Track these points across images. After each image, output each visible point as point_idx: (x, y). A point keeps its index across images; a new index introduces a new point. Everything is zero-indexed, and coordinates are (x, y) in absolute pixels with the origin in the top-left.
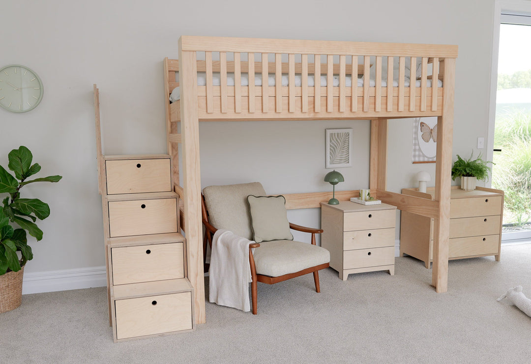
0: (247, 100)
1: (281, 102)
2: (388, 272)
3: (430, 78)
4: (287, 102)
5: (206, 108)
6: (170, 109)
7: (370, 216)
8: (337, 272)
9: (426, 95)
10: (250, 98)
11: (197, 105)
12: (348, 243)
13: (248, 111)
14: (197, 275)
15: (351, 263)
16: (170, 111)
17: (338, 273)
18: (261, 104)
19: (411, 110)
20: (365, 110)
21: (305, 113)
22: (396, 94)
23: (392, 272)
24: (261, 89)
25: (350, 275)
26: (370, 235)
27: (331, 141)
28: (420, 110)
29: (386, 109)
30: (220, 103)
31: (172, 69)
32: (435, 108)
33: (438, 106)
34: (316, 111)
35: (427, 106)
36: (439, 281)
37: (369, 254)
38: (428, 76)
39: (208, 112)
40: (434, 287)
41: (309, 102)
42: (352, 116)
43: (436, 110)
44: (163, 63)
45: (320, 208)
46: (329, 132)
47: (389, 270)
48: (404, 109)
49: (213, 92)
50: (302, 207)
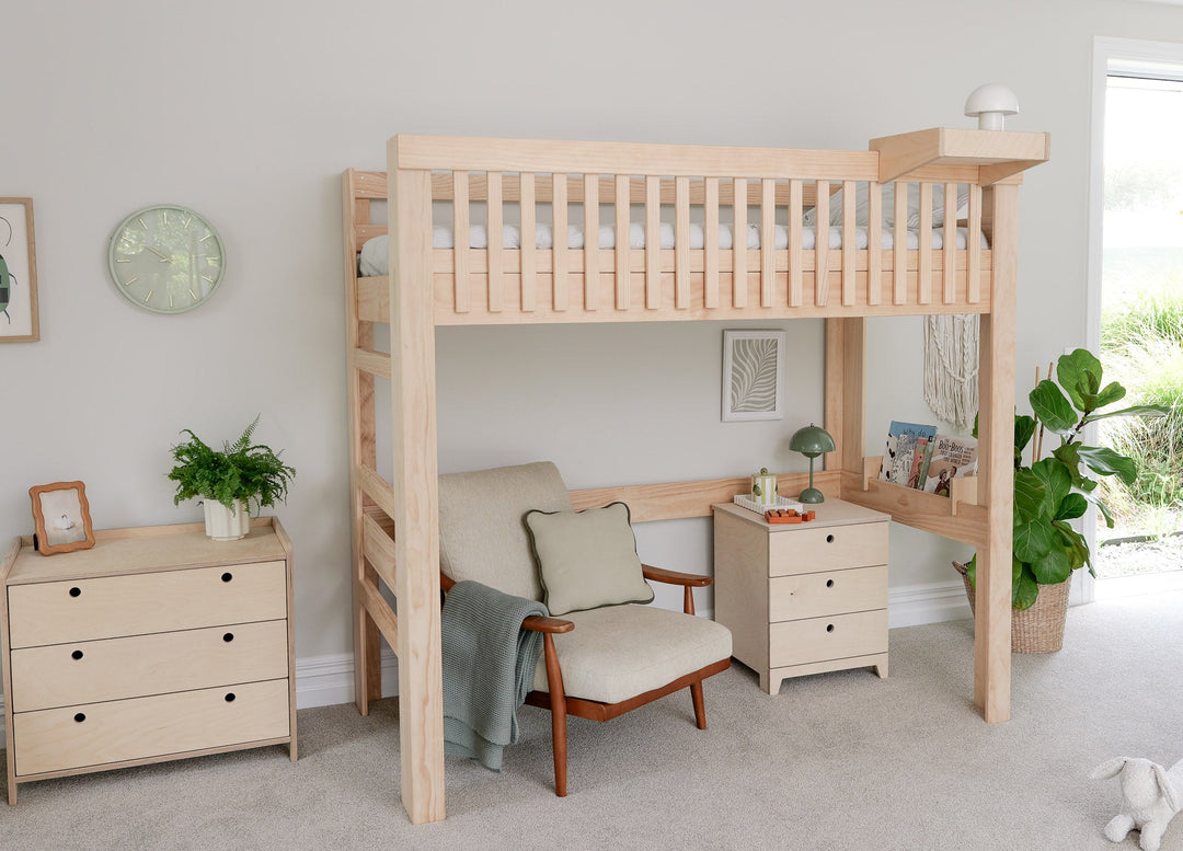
0: (550, 281)
1: (629, 286)
2: (874, 671)
3: (963, 224)
4: (643, 284)
5: (452, 301)
6: (357, 288)
7: (830, 539)
8: (754, 675)
9: (954, 269)
10: (556, 275)
11: (432, 292)
12: (780, 605)
13: (550, 306)
14: (425, 702)
15: (789, 653)
16: (357, 296)
17: (758, 675)
18: (582, 291)
19: (923, 301)
20: (820, 303)
21: (684, 309)
22: (888, 266)
23: (883, 671)
24: (581, 256)
25: (786, 682)
26: (830, 583)
27: (734, 358)
28: (943, 300)
29: (868, 299)
30: (485, 290)
31: (363, 194)
32: (975, 296)
33: (982, 292)
34: (708, 306)
35: (958, 292)
36: (991, 696)
37: (830, 628)
38: (958, 221)
39: (458, 310)
40: (980, 709)
41: (692, 285)
42: (790, 315)
43: (977, 301)
44: (342, 181)
45: (712, 518)
46: (730, 337)
47: (874, 667)
48: (908, 300)
49: (470, 263)
50: (669, 516)
